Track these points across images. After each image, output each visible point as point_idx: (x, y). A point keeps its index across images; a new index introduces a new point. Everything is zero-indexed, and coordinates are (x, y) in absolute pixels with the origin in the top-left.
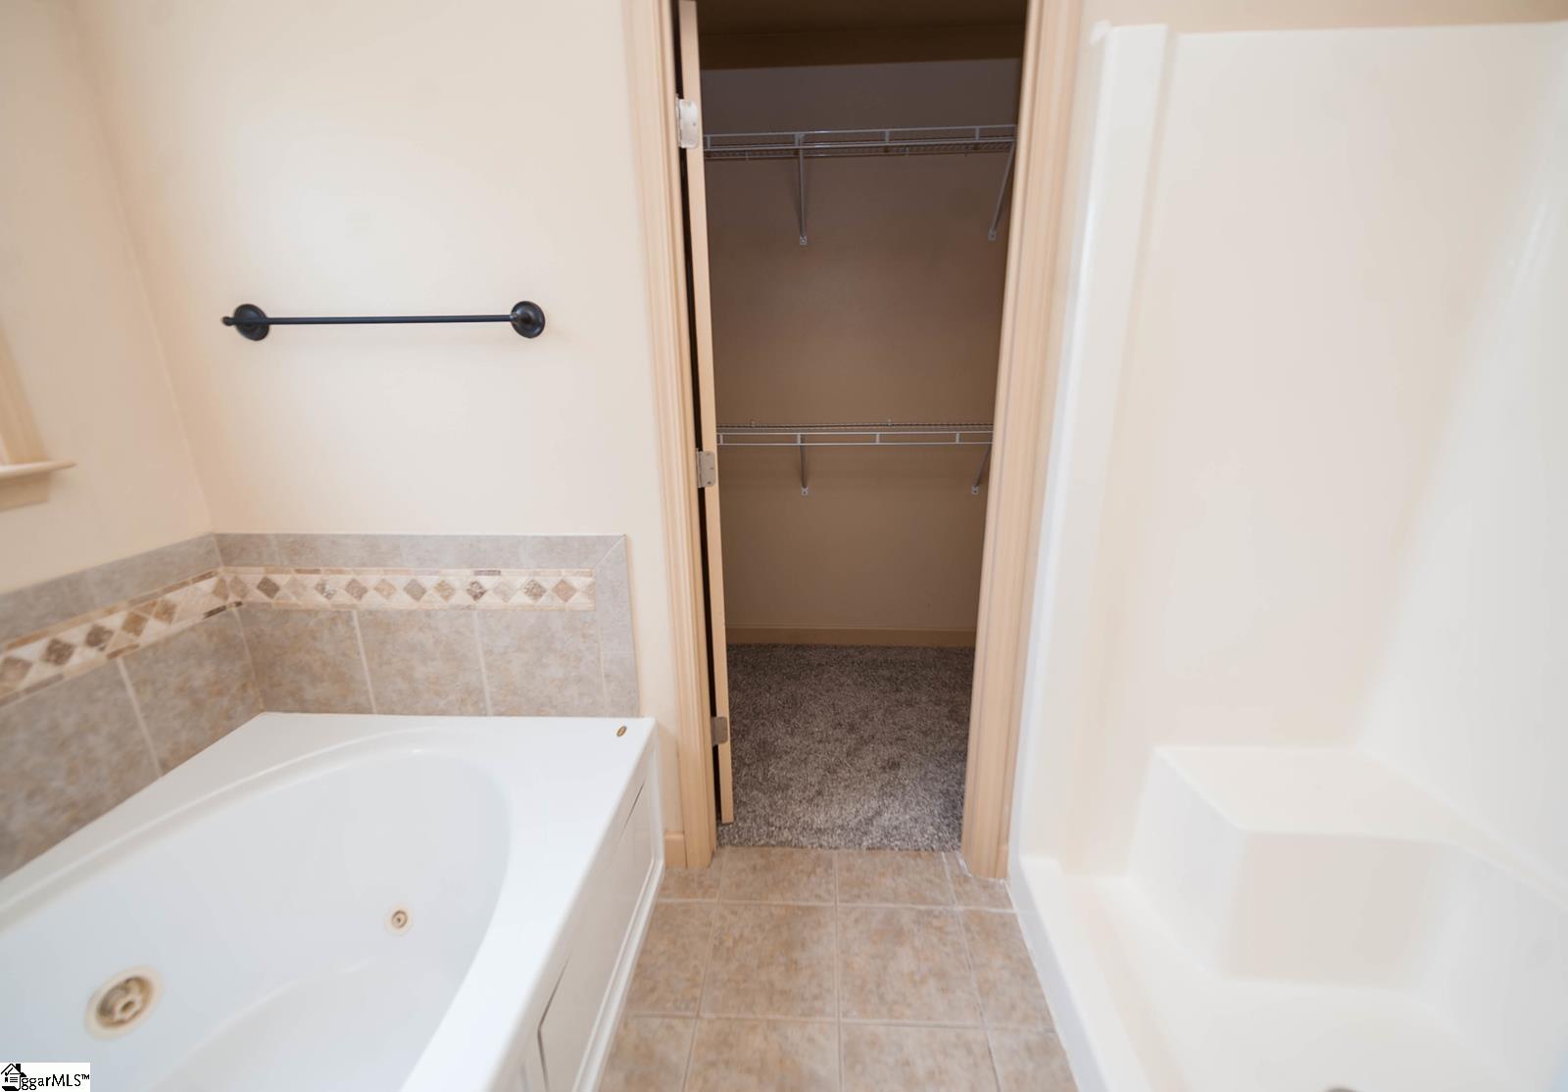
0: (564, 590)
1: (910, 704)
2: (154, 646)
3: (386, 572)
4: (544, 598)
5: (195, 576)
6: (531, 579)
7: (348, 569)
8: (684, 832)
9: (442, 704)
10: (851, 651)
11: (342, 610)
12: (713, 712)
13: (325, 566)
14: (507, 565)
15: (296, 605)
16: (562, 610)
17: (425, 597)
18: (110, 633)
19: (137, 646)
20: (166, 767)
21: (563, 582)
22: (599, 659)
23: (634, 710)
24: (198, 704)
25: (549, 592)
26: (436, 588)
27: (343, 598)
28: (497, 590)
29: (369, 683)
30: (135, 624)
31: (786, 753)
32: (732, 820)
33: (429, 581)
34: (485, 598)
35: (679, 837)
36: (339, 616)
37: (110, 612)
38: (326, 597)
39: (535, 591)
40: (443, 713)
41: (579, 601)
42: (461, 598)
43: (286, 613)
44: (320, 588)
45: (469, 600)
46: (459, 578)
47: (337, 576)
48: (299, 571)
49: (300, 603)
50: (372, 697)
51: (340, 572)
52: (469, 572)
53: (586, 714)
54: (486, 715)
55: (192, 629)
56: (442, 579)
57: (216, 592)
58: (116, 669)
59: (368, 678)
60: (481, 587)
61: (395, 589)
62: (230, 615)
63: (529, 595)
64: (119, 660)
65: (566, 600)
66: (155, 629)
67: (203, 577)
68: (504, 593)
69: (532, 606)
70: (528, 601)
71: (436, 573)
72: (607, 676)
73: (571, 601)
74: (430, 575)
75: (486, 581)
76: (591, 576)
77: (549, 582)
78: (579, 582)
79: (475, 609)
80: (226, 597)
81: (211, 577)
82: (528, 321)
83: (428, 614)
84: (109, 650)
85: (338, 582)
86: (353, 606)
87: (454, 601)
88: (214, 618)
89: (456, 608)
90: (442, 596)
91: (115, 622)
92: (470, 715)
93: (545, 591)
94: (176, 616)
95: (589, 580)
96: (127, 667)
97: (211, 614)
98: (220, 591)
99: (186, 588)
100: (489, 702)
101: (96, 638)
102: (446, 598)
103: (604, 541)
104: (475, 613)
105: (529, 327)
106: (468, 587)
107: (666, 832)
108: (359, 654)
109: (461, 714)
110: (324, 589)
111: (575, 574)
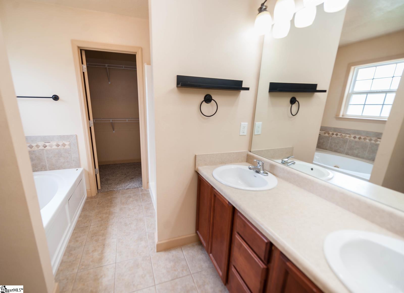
0: (64, 145)
1: (137, 170)
4: (59, 147)
6: (57, 143)
8: (90, 189)
9: (37, 169)
10: (126, 164)
12: (95, 168)
14: (51, 141)
16: (64, 149)
17: (33, 148)
21: (64, 143)
22: (71, 157)
23: (79, 167)
28: (49, 146)
31: (112, 179)
32: (100, 189)
33: (34, 145)
34: (47, 147)
35: (90, 190)
39: (58, 145)
41: (67, 147)
45: (43, 148)
46: (41, 144)
52: (43, 142)
53: (69, 168)
54: (47, 170)
56: (37, 144)
60: (46, 145)
65: (64, 147)
68: (51, 146)
70: (56, 147)
72: (73, 161)
73: (65, 147)
74: (34, 143)
76: (69, 142)
77: (61, 143)
78: (67, 143)
82: (56, 98)
83: (34, 151)
87: (40, 148)
90: (37, 147)
92: (43, 171)
93: (60, 145)
95: (69, 143)
100: (48, 168)
103: (72, 136)
104: (44, 150)
105: (56, 99)
106: (43, 145)
107: (87, 190)
109: (41, 171)
111: (66, 142)
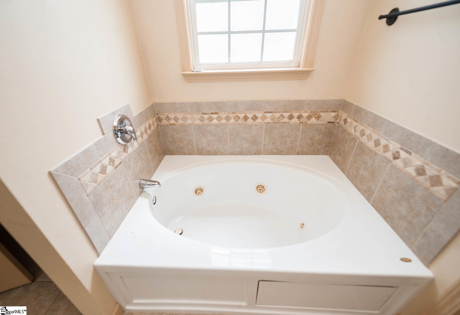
0: (436, 181)
2: (311, 125)
3: (373, 131)
4: (422, 177)
5: (331, 110)
6: (423, 165)
7: (365, 125)
9: (360, 186)
11: (356, 138)
13: (360, 121)
14: (416, 152)
15: (348, 130)
16: (426, 189)
17: (378, 147)
18: (303, 117)
19: (307, 123)
20: (298, 154)
21: (438, 176)
22: (428, 224)
24: (313, 144)
25: (427, 176)
26: (384, 146)
27: (358, 134)
28: (404, 160)
29: (349, 165)
30: (309, 117)
33: (383, 142)
34: (398, 161)
36: (354, 139)
37: (305, 112)
38: (355, 131)
39: (420, 171)
40: (358, 189)
41: (439, 191)
42: (389, 155)
43: (345, 131)
44: (355, 127)
45: (392, 158)
46: (394, 147)
47: (361, 126)
48: (354, 120)
49: (349, 130)
50: (347, 169)
51: (362, 125)
52: (399, 146)
54: (369, 202)
55: (322, 124)
56: (388, 143)
57: (334, 117)
58: (300, 126)
59: (350, 163)
60: (399, 155)
61: (372, 139)
62: (335, 125)
63: (416, 172)
64: (302, 124)
65: (433, 186)
66: (313, 120)
67: (333, 112)
68: (406, 163)
69: (414, 177)
70: (414, 173)
71: (387, 140)
72: (425, 234)
73: (435, 188)
74: (385, 140)
75: (403, 154)
76: (457, 183)
77: (430, 171)
78: (447, 182)
79: (391, 163)
80: (336, 120)
81: (336, 112)
83: (376, 154)
84: (301, 121)
85: (360, 128)
86: (359, 138)
87: (386, 154)
88: (330, 124)
89: (385, 157)
90: (384, 150)
91: (305, 115)
92: (365, 198)
93: (425, 174)
94: (320, 119)
96: (302, 127)
97: (329, 122)
98: (336, 117)
99: (327, 113)
100: (373, 198)
101: (299, 117)
102: (385, 152)
106: (395, 152)
108: (352, 154)
109: (363, 194)
110: (355, 128)
111: (448, 177)
